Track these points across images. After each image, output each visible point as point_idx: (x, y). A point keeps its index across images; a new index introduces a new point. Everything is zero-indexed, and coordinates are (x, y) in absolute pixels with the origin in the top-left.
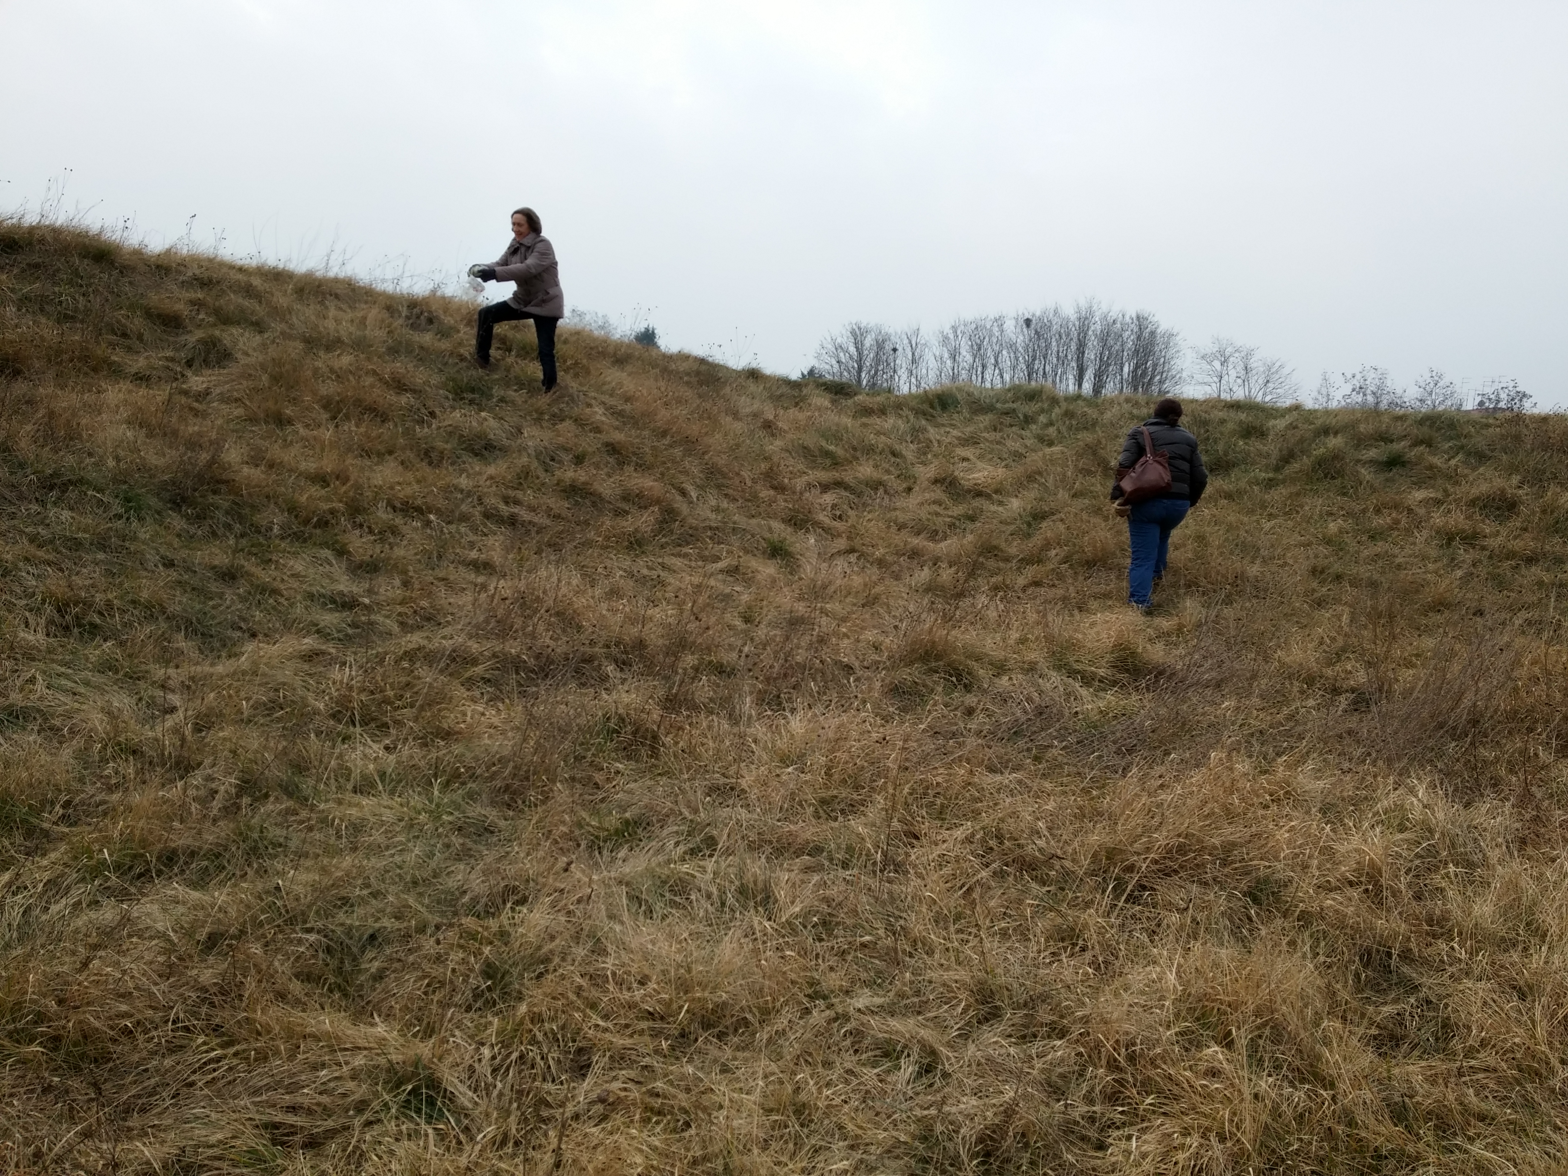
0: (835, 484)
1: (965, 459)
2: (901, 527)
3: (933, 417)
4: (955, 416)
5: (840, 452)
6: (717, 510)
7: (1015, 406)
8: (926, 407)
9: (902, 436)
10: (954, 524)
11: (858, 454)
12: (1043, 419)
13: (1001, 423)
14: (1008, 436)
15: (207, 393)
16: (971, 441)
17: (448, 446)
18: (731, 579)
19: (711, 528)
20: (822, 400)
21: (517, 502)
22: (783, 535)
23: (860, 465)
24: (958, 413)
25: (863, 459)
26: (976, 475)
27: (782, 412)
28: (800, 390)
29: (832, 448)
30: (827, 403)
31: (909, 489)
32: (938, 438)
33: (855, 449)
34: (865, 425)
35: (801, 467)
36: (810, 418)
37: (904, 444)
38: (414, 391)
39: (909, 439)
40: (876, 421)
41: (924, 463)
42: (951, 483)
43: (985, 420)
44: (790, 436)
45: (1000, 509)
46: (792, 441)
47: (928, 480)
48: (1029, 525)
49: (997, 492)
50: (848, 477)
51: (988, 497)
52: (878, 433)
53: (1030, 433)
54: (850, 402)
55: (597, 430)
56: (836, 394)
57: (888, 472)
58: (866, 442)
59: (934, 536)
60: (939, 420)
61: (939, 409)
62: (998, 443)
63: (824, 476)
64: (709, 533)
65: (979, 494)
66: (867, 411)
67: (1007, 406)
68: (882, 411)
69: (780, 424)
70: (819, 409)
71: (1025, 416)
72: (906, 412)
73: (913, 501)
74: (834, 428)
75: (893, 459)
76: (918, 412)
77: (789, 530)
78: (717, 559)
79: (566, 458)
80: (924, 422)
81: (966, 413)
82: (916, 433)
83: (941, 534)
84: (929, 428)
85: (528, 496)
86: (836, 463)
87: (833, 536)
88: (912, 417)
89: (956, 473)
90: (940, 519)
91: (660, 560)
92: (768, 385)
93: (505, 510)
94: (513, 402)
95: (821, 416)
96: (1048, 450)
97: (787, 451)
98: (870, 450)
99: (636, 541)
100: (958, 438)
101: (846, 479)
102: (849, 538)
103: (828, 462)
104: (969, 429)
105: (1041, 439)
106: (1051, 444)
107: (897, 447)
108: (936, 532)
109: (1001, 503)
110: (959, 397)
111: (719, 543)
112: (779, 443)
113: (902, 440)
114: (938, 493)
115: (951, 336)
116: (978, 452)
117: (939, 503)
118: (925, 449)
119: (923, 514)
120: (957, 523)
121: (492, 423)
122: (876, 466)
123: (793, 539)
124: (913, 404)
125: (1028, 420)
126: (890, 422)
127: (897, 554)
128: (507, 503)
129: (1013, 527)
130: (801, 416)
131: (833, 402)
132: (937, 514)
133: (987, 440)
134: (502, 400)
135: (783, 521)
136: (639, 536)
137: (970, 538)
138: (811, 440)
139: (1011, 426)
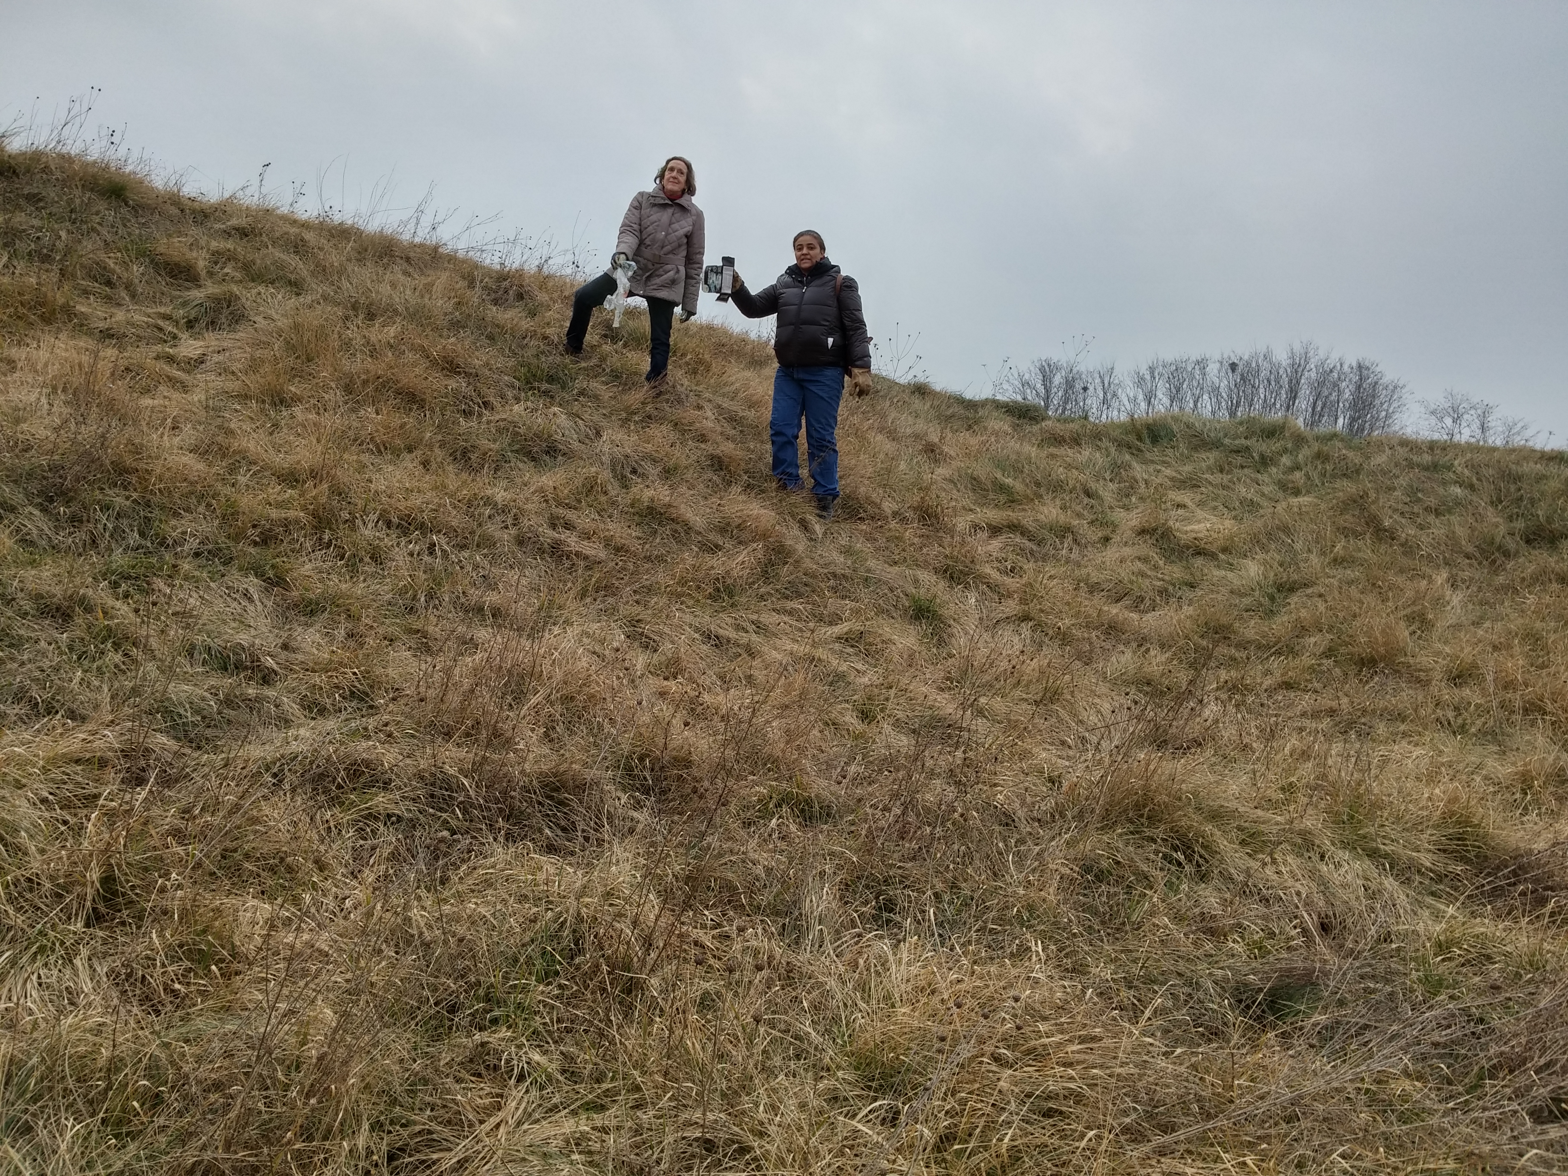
0: (1009, 527)
1: (1179, 506)
2: (1094, 588)
3: (1142, 451)
4: (1169, 451)
5: (1018, 486)
6: (848, 551)
7: (1248, 443)
8: (1132, 438)
9: (1099, 472)
10: (1166, 590)
11: (1042, 490)
12: (1285, 460)
13: (1230, 463)
14: (1239, 480)
15: (201, 360)
16: (1190, 483)
17: (495, 446)
18: (850, 650)
19: (835, 575)
20: (1001, 424)
21: (569, 526)
22: (933, 590)
23: (1044, 504)
24: (1173, 447)
25: (1047, 498)
26: (1196, 527)
27: (950, 435)
28: (976, 412)
29: (1009, 481)
30: (1007, 428)
31: (1107, 539)
32: (1146, 477)
33: (1038, 484)
34: (1053, 456)
35: (966, 502)
36: (984, 443)
37: (1102, 482)
38: (467, 375)
39: (1108, 476)
40: (1068, 453)
41: (1126, 508)
42: (1163, 536)
43: (1211, 457)
44: (955, 464)
45: (1230, 575)
46: (959, 469)
47: (1132, 529)
48: (1272, 599)
49: (1225, 550)
50: (1026, 518)
51: (1213, 556)
52: (1069, 467)
53: (1268, 479)
54: (1036, 428)
55: (702, 438)
56: (1019, 418)
57: (1079, 515)
58: (1053, 475)
59: (1138, 604)
60: (1148, 455)
61: (1148, 441)
62: (1224, 487)
63: (993, 515)
64: (832, 582)
65: (1199, 552)
66: (1057, 440)
67: (1237, 442)
68: (1076, 441)
69: (946, 449)
70: (996, 433)
71: (1262, 457)
72: (1105, 443)
73: (1111, 554)
74: (1013, 457)
75: (1086, 500)
76: (1120, 445)
77: (942, 584)
78: (835, 619)
79: (653, 471)
80: (1128, 457)
81: (1183, 448)
82: (1117, 469)
83: (1147, 602)
84: (1134, 464)
85: (585, 519)
86: (1012, 500)
87: (1001, 596)
88: (1113, 450)
89: (1171, 523)
90: (1147, 582)
91: (755, 617)
92: (936, 403)
93: (549, 535)
94: (596, 397)
95: (997, 442)
96: (1294, 501)
97: (951, 481)
98: (1057, 487)
99: (727, 588)
100: (1172, 479)
101: (1024, 522)
102: (1023, 601)
103: (1003, 498)
104: (1188, 468)
105: (1283, 486)
106: (1297, 492)
107: (1093, 485)
108: (1142, 599)
109: (1231, 567)
110: (1175, 428)
111: (843, 598)
112: (942, 471)
113: (1098, 477)
114: (1145, 548)
115: (1148, 377)
116: (1198, 497)
117: (1145, 560)
118: (1129, 489)
119: (1124, 573)
120: (1171, 588)
121: (563, 420)
122: (1064, 508)
123: (946, 597)
124: (1116, 433)
125: (1265, 462)
126: (1086, 453)
127: (1087, 626)
128: (553, 526)
129: (1250, 599)
130: (974, 441)
131: (1015, 427)
132: (1143, 575)
133: (1210, 483)
134: (582, 393)
135: (936, 571)
136: (729, 581)
137: (1188, 610)
138: (983, 470)
139: (1242, 467)
